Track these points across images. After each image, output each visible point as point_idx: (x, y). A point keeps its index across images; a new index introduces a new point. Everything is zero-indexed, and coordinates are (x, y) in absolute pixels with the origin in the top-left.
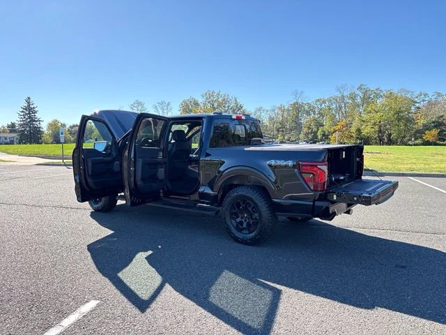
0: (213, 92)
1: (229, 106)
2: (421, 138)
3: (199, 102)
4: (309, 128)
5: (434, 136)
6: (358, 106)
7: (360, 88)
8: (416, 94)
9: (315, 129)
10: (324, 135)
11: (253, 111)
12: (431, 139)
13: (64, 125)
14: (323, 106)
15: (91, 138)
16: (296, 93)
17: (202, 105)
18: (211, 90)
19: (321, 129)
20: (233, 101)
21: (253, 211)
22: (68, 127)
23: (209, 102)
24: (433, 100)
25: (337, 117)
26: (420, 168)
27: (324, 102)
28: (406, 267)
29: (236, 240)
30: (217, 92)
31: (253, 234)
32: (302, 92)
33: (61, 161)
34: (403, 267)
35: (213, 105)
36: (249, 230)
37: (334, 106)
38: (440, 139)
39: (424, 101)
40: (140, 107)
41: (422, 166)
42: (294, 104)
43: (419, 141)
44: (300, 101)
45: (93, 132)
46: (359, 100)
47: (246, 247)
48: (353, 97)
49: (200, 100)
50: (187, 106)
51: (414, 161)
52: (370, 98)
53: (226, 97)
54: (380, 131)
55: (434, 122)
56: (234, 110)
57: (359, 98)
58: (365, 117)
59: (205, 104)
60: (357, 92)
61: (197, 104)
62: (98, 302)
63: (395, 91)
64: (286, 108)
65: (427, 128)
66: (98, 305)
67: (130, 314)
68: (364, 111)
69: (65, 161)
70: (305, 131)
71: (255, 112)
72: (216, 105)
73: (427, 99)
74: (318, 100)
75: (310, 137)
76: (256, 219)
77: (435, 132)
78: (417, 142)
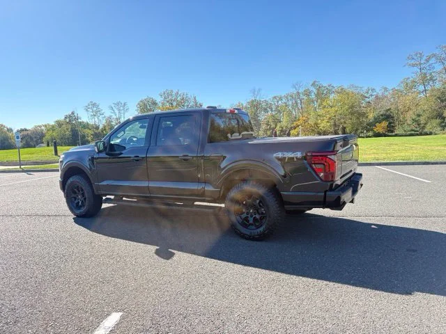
0: (172, 91)
1: (188, 105)
2: (372, 130)
3: (157, 102)
4: (268, 125)
5: (383, 128)
6: (313, 102)
7: (313, 85)
8: (365, 89)
9: (273, 126)
10: (282, 131)
12: (381, 131)
13: (10, 130)
14: (280, 102)
15: (43, 143)
16: (253, 91)
17: (160, 105)
19: (279, 125)
20: (192, 100)
21: (260, 206)
22: (15, 131)
23: (168, 102)
24: (380, 94)
25: (294, 113)
26: (383, 157)
27: (281, 99)
28: (416, 251)
29: (243, 236)
30: (175, 91)
31: (261, 229)
32: (259, 90)
33: (18, 167)
34: (414, 251)
35: (172, 104)
36: (256, 226)
37: (290, 103)
38: (389, 131)
39: (372, 95)
40: (95, 109)
41: (384, 155)
42: (253, 101)
43: (371, 133)
44: (258, 99)
45: (44, 136)
46: (313, 96)
47: (255, 242)
48: (307, 93)
49: (159, 100)
50: (145, 105)
51: (375, 151)
52: (323, 94)
53: (185, 96)
54: (335, 125)
55: (382, 115)
57: (313, 94)
58: (320, 112)
59: (163, 104)
60: (312, 89)
61: (155, 103)
62: (121, 314)
63: (345, 87)
64: (244, 105)
65: (377, 120)
66: (122, 318)
67: (161, 324)
68: (319, 106)
69: (22, 167)
70: (264, 127)
72: (175, 104)
73: (375, 93)
74: (275, 97)
75: (269, 133)
76: (262, 213)
77: (385, 124)
78: (368, 134)
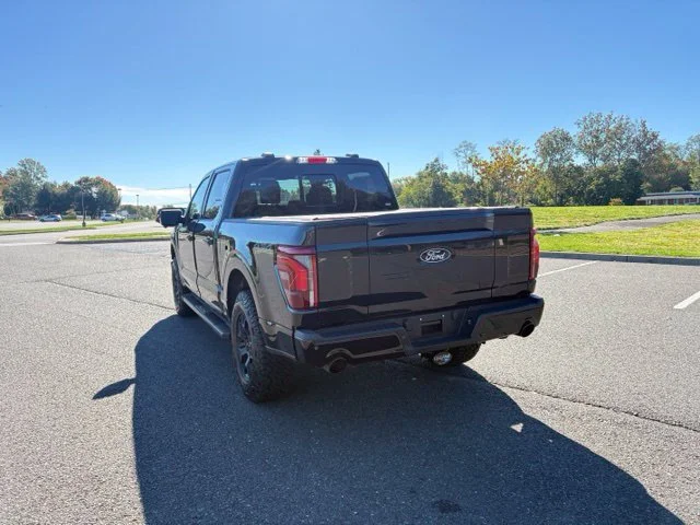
0: (600, 115)
1: (628, 138)
3: (571, 135)
11: (683, 143)
17: (576, 140)
18: (596, 112)
20: (639, 126)
23: (590, 134)
30: (605, 114)
35: (597, 137)
49: (574, 132)
50: (549, 143)
53: (624, 121)
56: (639, 145)
61: (566, 138)
71: (688, 144)
72: (603, 137)
